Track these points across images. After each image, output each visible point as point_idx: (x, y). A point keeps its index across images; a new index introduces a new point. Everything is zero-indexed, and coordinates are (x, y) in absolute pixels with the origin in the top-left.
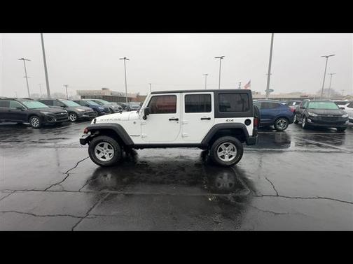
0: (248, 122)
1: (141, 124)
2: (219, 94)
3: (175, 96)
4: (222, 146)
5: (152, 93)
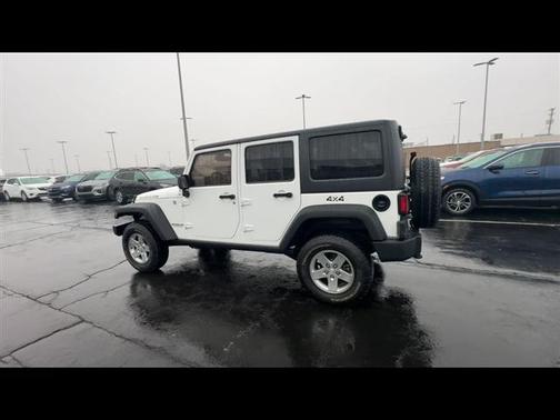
0: (381, 203)
1: (183, 206)
2: (310, 139)
3: (229, 151)
4: (320, 257)
5: (195, 150)
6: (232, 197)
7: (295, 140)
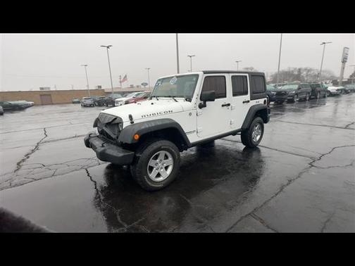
1: (197, 115)
3: (224, 77)
6: (229, 105)
7: (247, 75)
